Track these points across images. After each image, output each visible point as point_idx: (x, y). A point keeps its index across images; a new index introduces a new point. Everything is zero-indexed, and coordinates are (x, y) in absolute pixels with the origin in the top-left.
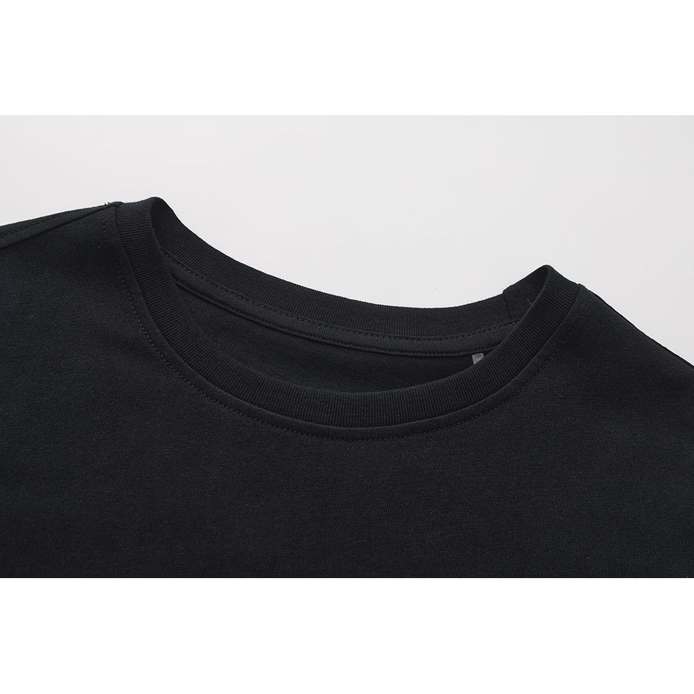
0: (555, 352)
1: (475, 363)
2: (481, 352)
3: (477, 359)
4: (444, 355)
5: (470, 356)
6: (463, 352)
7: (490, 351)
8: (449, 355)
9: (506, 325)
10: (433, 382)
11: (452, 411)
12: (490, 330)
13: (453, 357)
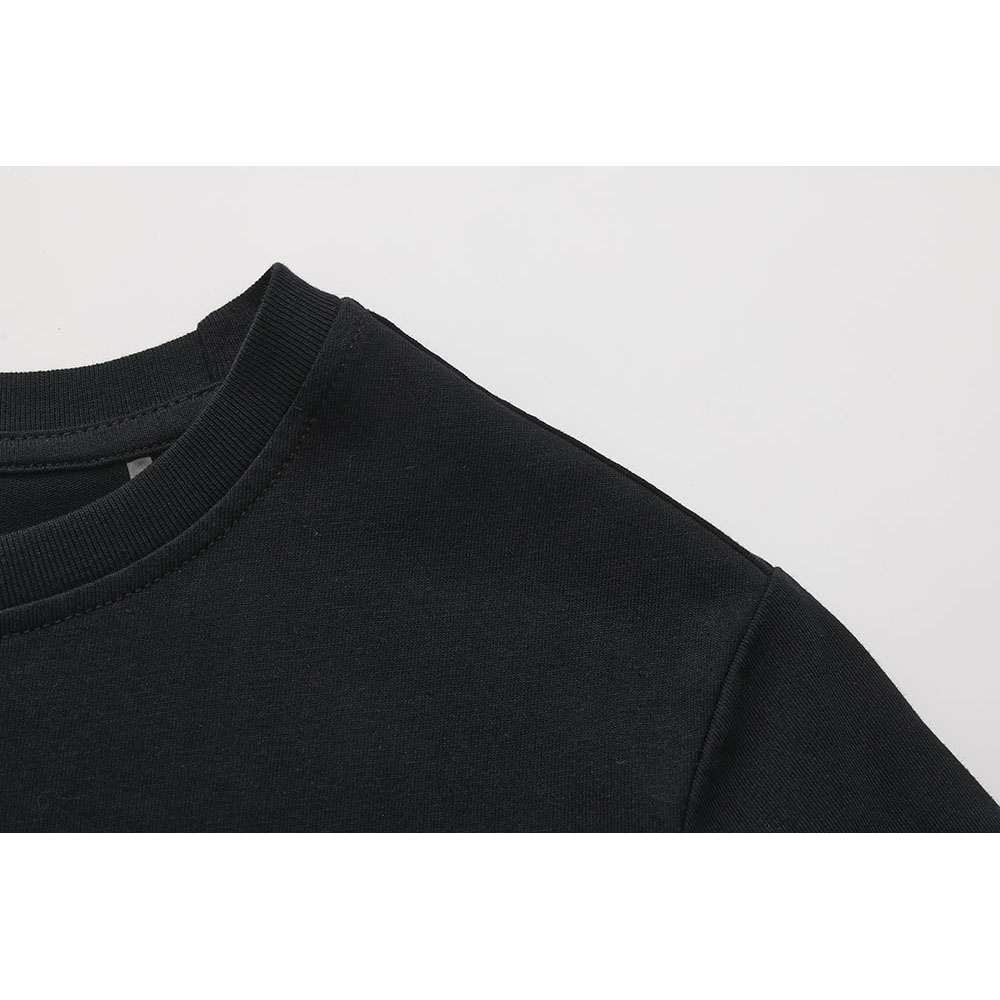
0: (300, 443)
1: (132, 477)
2: (145, 455)
3: (135, 469)
4: (66, 465)
5: (123, 464)
6: (107, 457)
7: (165, 450)
8: (76, 465)
9: (200, 394)
10: (41, 526)
11: (83, 581)
12: (166, 407)
13: (86, 469)
